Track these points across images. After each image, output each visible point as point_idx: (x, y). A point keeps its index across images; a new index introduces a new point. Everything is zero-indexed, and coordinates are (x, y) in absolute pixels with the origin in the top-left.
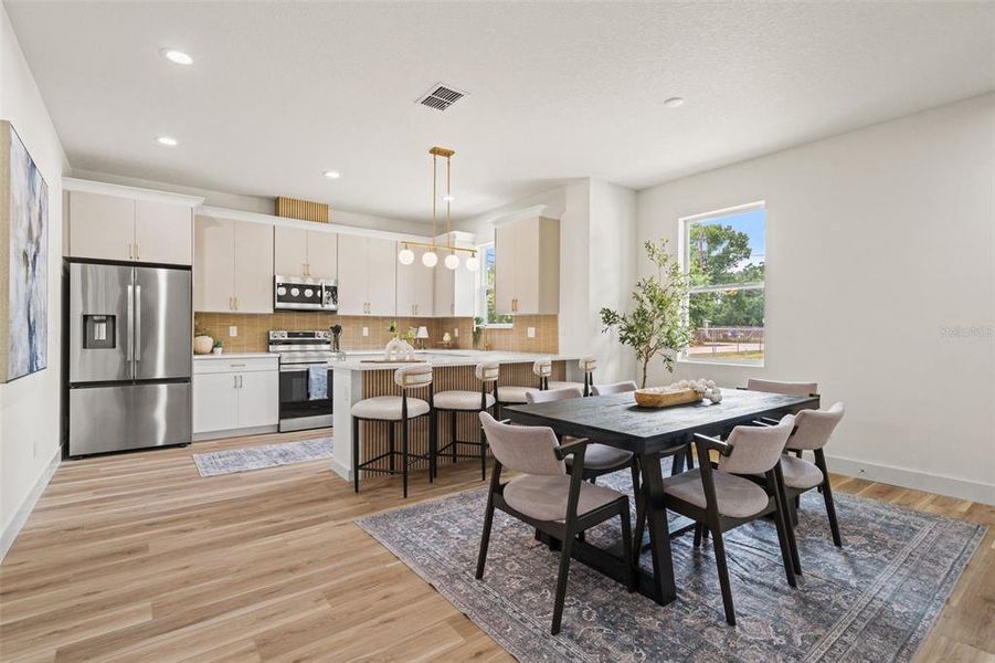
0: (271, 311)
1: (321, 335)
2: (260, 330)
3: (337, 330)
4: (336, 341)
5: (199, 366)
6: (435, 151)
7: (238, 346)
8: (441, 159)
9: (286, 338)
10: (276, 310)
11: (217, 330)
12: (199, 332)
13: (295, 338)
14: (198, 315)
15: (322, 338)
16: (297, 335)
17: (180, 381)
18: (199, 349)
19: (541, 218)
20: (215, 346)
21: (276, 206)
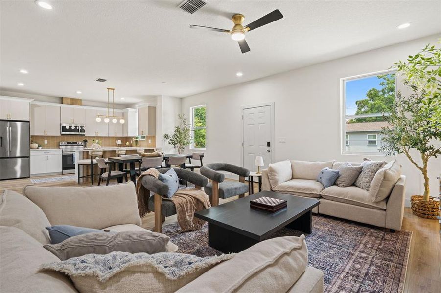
0: (60, 135)
1: (80, 143)
2: (56, 141)
3: (85, 141)
4: (85, 145)
5: (32, 153)
6: (108, 89)
7: (48, 147)
8: (111, 91)
9: (66, 144)
10: (62, 135)
11: (40, 142)
12: (32, 142)
13: (69, 144)
14: (32, 136)
15: (80, 144)
16: (70, 143)
17: (26, 157)
18: (32, 147)
19: (149, 107)
20: (39, 147)
21: (62, 100)
